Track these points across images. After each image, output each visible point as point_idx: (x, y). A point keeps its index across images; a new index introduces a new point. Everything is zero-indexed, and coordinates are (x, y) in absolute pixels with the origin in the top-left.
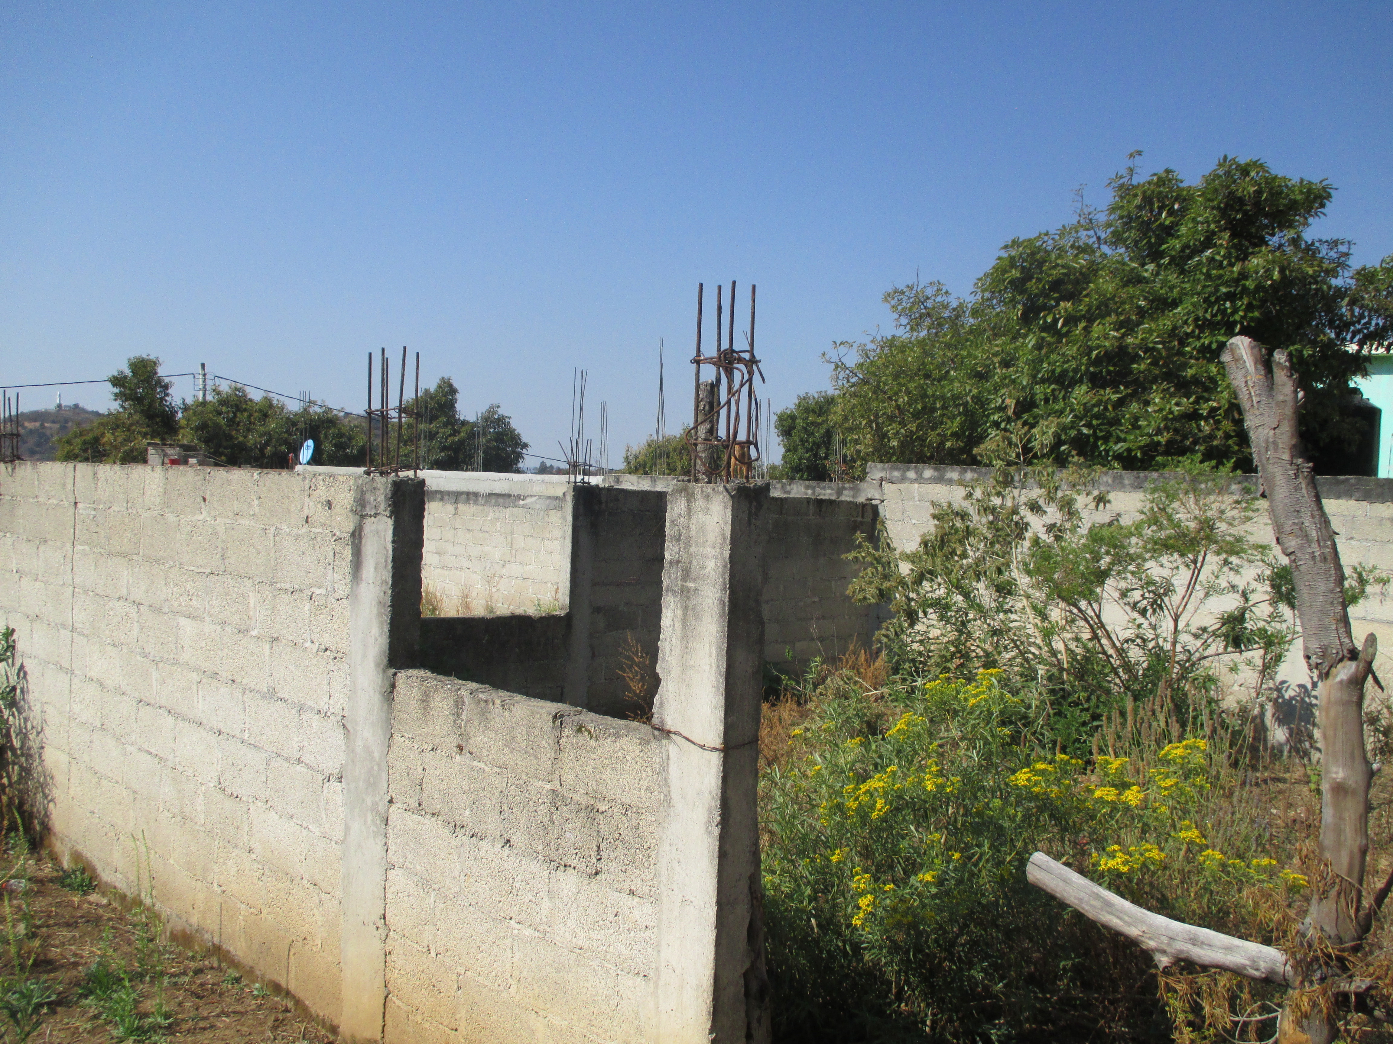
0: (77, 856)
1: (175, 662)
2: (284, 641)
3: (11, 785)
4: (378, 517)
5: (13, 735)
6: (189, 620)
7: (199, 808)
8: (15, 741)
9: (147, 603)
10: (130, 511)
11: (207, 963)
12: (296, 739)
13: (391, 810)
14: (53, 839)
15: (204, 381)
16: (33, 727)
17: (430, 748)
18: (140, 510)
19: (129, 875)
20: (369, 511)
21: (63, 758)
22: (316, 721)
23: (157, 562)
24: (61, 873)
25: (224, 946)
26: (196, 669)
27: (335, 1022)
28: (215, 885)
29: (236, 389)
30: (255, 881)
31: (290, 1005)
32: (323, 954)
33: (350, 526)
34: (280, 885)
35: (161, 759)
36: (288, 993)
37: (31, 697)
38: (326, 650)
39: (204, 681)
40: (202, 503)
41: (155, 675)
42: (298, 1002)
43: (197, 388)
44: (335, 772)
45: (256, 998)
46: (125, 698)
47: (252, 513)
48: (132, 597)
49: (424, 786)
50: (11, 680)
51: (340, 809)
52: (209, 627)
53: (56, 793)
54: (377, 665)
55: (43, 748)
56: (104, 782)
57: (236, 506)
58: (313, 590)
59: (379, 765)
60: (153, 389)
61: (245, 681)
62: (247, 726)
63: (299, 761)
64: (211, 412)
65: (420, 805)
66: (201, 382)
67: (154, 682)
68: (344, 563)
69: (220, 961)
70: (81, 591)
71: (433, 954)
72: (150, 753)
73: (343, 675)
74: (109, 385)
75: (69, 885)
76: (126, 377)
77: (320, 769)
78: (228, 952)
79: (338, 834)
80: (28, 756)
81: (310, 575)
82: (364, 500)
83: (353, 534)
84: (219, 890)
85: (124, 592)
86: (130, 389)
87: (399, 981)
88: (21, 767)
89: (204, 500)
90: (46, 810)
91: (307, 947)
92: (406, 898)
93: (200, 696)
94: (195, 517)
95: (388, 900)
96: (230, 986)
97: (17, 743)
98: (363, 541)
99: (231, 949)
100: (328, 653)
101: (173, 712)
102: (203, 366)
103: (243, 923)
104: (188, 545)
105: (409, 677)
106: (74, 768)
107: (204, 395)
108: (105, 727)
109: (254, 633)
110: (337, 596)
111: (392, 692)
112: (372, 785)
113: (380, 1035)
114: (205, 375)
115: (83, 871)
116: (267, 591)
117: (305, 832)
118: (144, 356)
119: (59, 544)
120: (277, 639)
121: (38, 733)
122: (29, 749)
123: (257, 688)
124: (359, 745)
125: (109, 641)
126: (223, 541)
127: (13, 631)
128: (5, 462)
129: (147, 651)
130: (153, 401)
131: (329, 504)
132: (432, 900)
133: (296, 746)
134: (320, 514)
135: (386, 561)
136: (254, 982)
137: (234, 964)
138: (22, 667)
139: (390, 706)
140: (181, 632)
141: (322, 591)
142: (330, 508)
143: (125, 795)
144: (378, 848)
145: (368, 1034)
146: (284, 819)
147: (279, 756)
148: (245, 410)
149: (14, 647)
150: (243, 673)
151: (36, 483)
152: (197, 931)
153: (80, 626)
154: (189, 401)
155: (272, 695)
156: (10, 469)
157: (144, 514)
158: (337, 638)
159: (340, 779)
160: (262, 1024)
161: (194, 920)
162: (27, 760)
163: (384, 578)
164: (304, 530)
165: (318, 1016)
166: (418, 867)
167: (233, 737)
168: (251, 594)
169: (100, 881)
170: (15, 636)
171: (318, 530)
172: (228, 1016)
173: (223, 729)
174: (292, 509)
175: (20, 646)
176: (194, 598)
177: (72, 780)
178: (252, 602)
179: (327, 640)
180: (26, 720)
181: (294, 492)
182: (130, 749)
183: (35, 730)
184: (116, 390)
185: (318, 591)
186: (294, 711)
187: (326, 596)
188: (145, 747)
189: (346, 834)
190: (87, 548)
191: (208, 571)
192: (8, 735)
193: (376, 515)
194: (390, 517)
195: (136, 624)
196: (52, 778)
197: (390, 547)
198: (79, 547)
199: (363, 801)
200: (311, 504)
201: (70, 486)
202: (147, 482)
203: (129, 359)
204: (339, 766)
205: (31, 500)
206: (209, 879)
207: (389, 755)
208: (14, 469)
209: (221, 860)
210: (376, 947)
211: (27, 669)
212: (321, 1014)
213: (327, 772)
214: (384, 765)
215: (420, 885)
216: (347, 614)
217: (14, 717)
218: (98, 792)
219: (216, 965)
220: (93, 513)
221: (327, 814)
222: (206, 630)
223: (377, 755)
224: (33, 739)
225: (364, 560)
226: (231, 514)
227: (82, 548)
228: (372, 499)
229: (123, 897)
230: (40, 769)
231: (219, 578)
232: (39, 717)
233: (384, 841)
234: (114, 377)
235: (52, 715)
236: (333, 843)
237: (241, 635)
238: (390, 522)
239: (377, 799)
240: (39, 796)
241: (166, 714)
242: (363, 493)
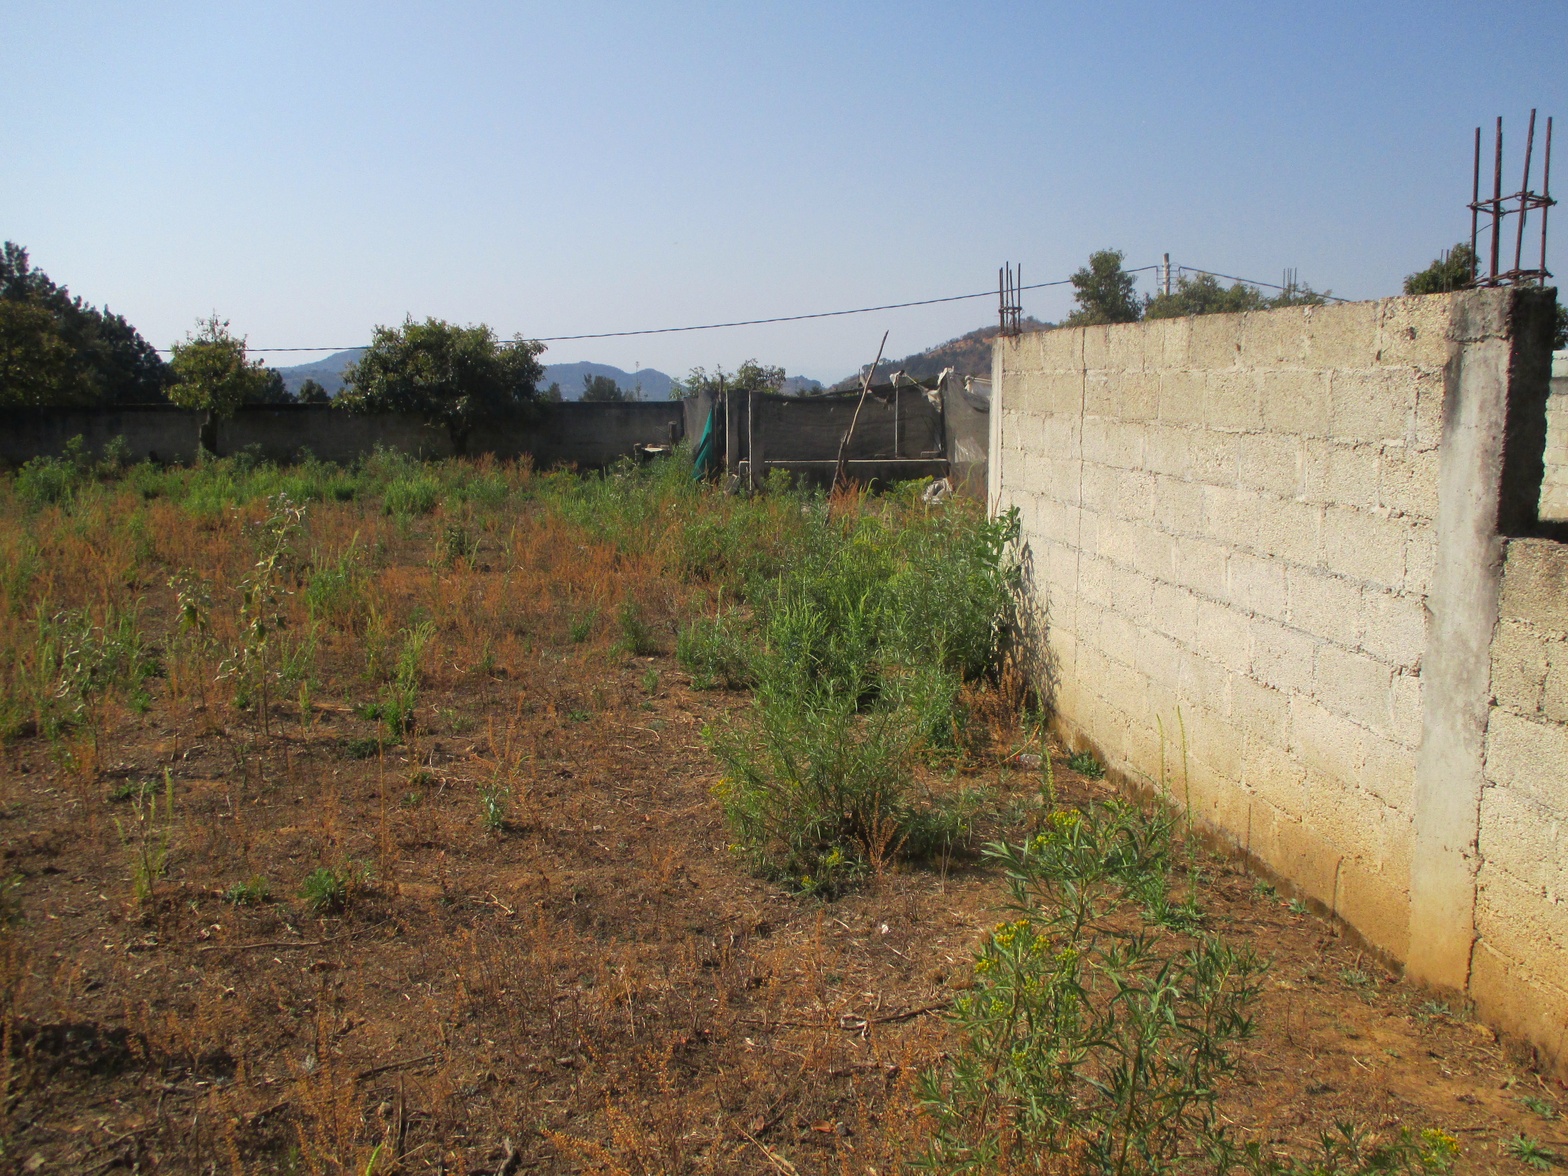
0: (1083, 741)
1: (1199, 537)
2: (1342, 507)
3: (1015, 665)
4: (1487, 341)
5: (1018, 616)
6: (1218, 488)
7: (1225, 698)
8: (1019, 622)
9: (1166, 472)
10: (1147, 371)
11: (1231, 867)
12: (1355, 623)
13: (1493, 714)
14: (1059, 721)
15: (1168, 274)
16: (1038, 608)
17: (1560, 637)
18: (1158, 370)
19: (1140, 765)
20: (1472, 334)
21: (1070, 639)
22: (1385, 603)
23: (1179, 425)
24: (1068, 756)
25: (1253, 853)
26: (1226, 544)
27: (1399, 958)
28: (1243, 784)
29: (1205, 279)
30: (1295, 784)
31: (1337, 929)
32: (1383, 878)
33: (1443, 356)
34: (1327, 792)
35: (1180, 642)
36: (1334, 915)
37: (1035, 577)
38: (1402, 515)
39: (1234, 556)
40: (1236, 353)
41: (1174, 550)
42: (1347, 927)
43: (1160, 282)
44: (1411, 664)
45: (1294, 913)
46: (1139, 576)
47: (1301, 356)
48: (1148, 467)
49: (1547, 685)
50: (1015, 559)
51: (1416, 708)
52: (1242, 495)
53: (1061, 674)
54: (1479, 531)
55: (1048, 628)
56: (1114, 666)
57: (1280, 351)
58: (1384, 442)
59: (1477, 657)
60: (1116, 286)
61: (1288, 555)
62: (1290, 606)
63: (1359, 649)
64: (1177, 306)
65: (1539, 709)
66: (1164, 275)
67: (1173, 558)
68: (1433, 405)
69: (1246, 867)
70: (1090, 464)
71: (1551, 898)
72: (1166, 636)
73: (1426, 545)
74: (1071, 285)
75: (1077, 768)
76: (1088, 275)
77: (1389, 658)
78: (1258, 859)
79: (1412, 736)
80: (1033, 637)
81: (1381, 424)
82: (1466, 321)
83: (1448, 367)
84: (1248, 790)
85: (1139, 461)
86: (1093, 287)
87: (1496, 925)
88: (1025, 647)
89: (1239, 348)
90: (1051, 691)
91: (1361, 867)
92: (1511, 825)
93: (1230, 573)
94: (1227, 370)
95: (1483, 825)
96: (1261, 896)
97: (1021, 624)
98: (1463, 375)
99: (1262, 857)
100: (1404, 518)
101: (1195, 591)
102: (1167, 256)
103: (1277, 830)
104: (1217, 402)
105: (1527, 546)
106: (1080, 650)
107: (1168, 289)
108: (1115, 607)
109: (1301, 499)
110: (1420, 447)
111: (1501, 565)
112: (1465, 679)
113: (1461, 986)
114: (1168, 267)
115: (1090, 756)
116: (1320, 449)
117: (1364, 734)
118: (1107, 250)
119: (1066, 416)
120: (1332, 504)
121: (1043, 614)
122: (1034, 629)
123: (1303, 563)
124: (1447, 631)
125: (1121, 515)
126: (1262, 393)
127: (1018, 509)
128: (1010, 336)
129: (1165, 525)
130: (1116, 297)
131: (1412, 333)
132: (1553, 830)
133: (1355, 631)
134: (1398, 347)
135: (1498, 397)
136: (1290, 896)
137: (1264, 872)
138: (1027, 546)
139: (1497, 582)
140: (1207, 501)
141: (1399, 442)
142: (1413, 338)
143: (1137, 679)
144: (1468, 759)
145: (1446, 980)
146: (1336, 716)
147: (1331, 642)
148: (1214, 302)
149: (1018, 527)
150: (1285, 546)
151: (1042, 354)
152: (1219, 832)
153: (1089, 501)
154: (1154, 295)
155: (1323, 571)
156: (1014, 344)
157: (1163, 373)
158: (1419, 500)
159: (1417, 673)
160: (1306, 941)
161: (1217, 819)
162: (1031, 641)
163: (1493, 419)
164: (1374, 369)
165: (1374, 947)
166: (1532, 788)
167: (1271, 619)
168: (1297, 453)
169: (1108, 768)
170: (1020, 516)
171: (1393, 367)
172: (1265, 926)
173: (1257, 611)
174: (1358, 344)
175: (1024, 525)
176: (1224, 463)
177: (1078, 662)
178: (1299, 462)
179: (1403, 502)
180: (1030, 600)
181: (1360, 323)
182: (1143, 631)
183: (1039, 611)
184: (1078, 290)
185: (1391, 443)
186: (1353, 590)
187: (1404, 449)
188: (1162, 629)
189: (1423, 738)
190: (1097, 417)
191: (1242, 430)
192: (1013, 615)
193: (1483, 339)
194: (1507, 338)
195: (1152, 496)
196: (1057, 659)
197: (1504, 379)
198: (1088, 418)
199: (1451, 699)
200: (1386, 335)
201: (1078, 353)
202: (1167, 336)
203: (1091, 256)
204: (1416, 657)
205: (1036, 373)
206: (1235, 777)
207: (1495, 644)
208: (1018, 342)
209: (1252, 757)
210: (1461, 877)
211: (1031, 548)
212: (1380, 946)
213: (1397, 663)
214: (1484, 657)
215: (1534, 810)
216: (1435, 468)
217: (1019, 597)
218: (1108, 675)
219: (1241, 871)
220: (1105, 378)
221: (1396, 714)
222: (1239, 498)
223: (1474, 645)
224: (1038, 622)
225: (1463, 398)
226: (1273, 361)
227: (1092, 417)
228: (1479, 318)
229: (1133, 788)
230: (1044, 649)
231: (1257, 437)
232: (1044, 598)
233: (1480, 751)
234: (1076, 276)
235: (1059, 596)
236: (1404, 749)
237: (1283, 502)
238: (1505, 348)
239: (1473, 699)
240: (1044, 677)
241: (1187, 593)
242: (1464, 312)
